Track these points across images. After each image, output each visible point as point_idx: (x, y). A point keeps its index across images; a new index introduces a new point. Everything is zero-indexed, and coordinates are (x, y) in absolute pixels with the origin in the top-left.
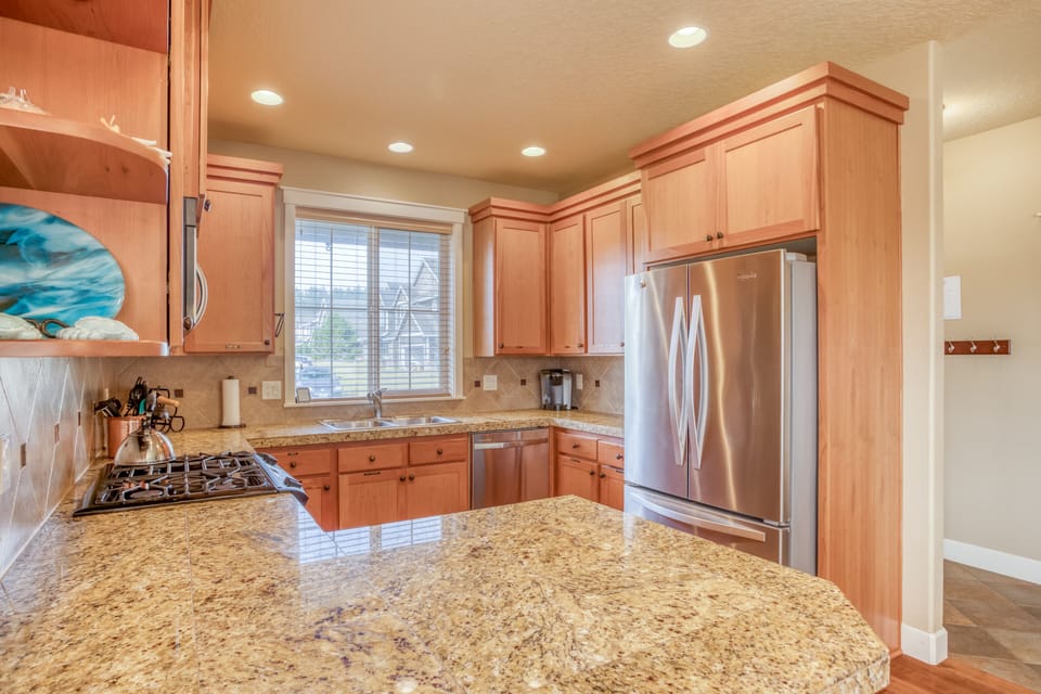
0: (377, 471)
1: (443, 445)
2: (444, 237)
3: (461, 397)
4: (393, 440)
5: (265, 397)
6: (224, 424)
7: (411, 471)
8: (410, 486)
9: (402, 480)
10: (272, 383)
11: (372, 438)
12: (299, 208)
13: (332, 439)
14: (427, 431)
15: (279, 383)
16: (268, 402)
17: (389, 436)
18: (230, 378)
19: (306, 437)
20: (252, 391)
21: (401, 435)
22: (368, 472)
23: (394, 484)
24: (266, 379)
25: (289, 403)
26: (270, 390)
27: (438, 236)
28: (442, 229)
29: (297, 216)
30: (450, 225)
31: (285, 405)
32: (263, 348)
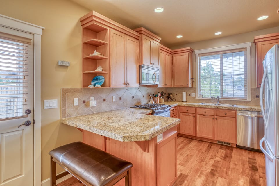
0: (207, 115)
1: (227, 112)
2: (245, 52)
3: (250, 100)
4: (211, 108)
5: (192, 96)
6: (183, 101)
7: (216, 117)
8: (216, 121)
9: (214, 119)
10: (194, 93)
11: (205, 107)
12: (199, 54)
13: (195, 106)
14: (221, 108)
15: (195, 93)
16: (192, 97)
17: (210, 107)
18: (184, 92)
19: (190, 105)
20: (190, 95)
21: (213, 107)
22: (204, 115)
23: (212, 119)
24: (192, 92)
25: (197, 98)
26: (193, 95)
27: (244, 52)
28: (244, 49)
29: (199, 56)
30: (246, 48)
31: (196, 98)
32: (187, 86)
